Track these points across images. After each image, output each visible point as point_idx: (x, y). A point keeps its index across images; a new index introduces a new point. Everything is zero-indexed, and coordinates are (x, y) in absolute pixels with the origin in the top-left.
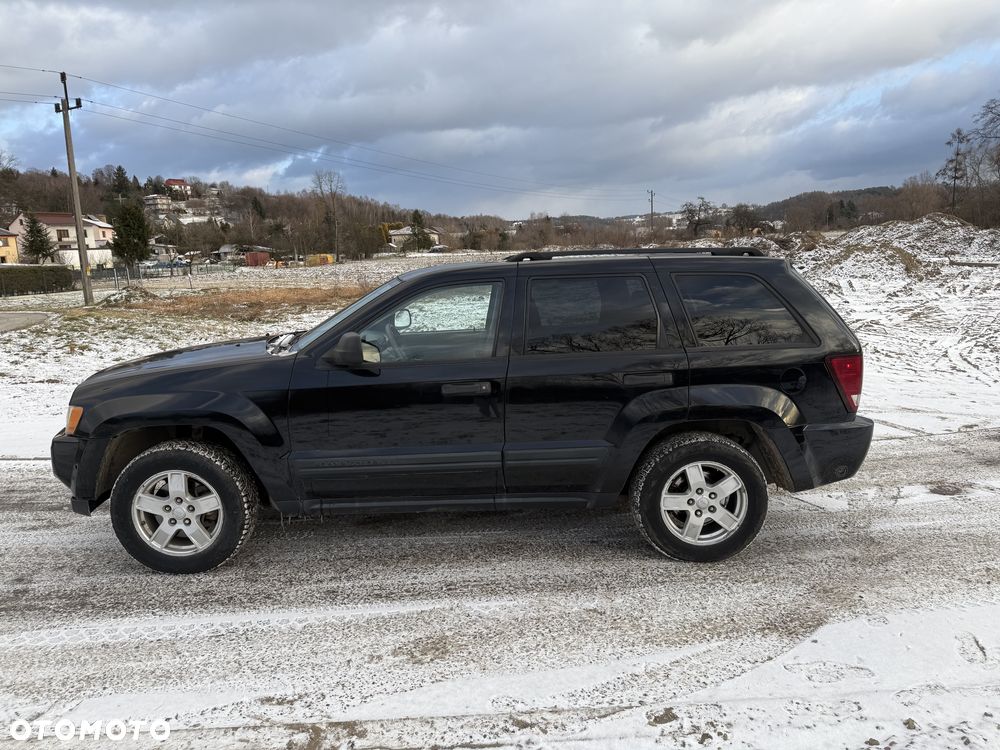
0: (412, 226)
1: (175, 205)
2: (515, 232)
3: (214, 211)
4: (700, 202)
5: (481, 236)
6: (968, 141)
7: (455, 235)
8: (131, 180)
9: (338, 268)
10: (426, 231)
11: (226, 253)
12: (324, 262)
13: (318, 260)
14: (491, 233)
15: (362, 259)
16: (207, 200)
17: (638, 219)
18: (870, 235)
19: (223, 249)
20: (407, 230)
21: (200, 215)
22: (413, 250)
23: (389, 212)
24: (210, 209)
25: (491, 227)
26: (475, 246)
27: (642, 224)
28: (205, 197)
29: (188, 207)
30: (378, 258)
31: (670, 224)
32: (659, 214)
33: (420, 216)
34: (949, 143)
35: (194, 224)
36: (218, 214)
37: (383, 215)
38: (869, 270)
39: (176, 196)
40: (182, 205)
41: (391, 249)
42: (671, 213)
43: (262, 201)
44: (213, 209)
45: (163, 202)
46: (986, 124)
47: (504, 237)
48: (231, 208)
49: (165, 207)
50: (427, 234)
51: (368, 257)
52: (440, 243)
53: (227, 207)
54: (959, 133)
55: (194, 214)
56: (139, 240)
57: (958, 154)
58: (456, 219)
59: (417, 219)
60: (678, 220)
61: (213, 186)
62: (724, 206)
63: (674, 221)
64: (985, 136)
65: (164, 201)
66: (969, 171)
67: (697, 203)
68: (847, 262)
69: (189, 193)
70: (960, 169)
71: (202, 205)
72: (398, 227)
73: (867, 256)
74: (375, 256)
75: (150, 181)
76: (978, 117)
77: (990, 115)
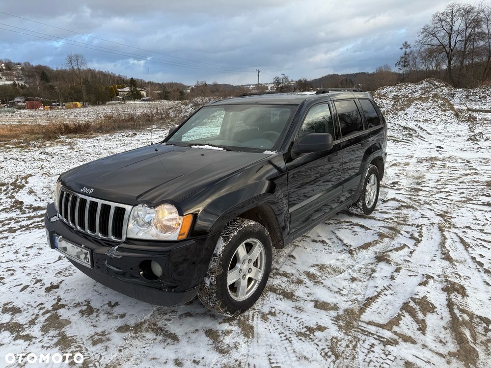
0: (131, 86)
2: (189, 91)
4: (283, 76)
5: (170, 92)
6: (410, 47)
7: (156, 92)
9: (82, 110)
10: (138, 89)
11: (18, 102)
12: (76, 107)
13: (72, 106)
14: (174, 91)
15: (99, 105)
16: (14, 73)
17: (252, 86)
18: (392, 91)
19: (17, 99)
20: (127, 89)
21: (10, 80)
22: (130, 100)
23: (121, 80)
24: (16, 77)
25: (175, 88)
26: (166, 98)
27: (254, 89)
28: (14, 70)
29: (3, 75)
30: (109, 104)
31: (267, 89)
32: (262, 84)
33: (135, 81)
34: (401, 48)
35: (5, 85)
36: (21, 80)
37: (118, 81)
38: (428, 116)
41: (119, 99)
42: (267, 84)
43: (47, 73)
44: (18, 77)
46: (423, 38)
47: (182, 93)
48: (29, 76)
50: (139, 91)
51: (103, 103)
52: (147, 96)
53: (27, 76)
54: (406, 43)
55: (7, 79)
57: (405, 54)
58: (159, 84)
59: (133, 83)
60: (271, 87)
61: (19, 64)
62: (292, 81)
63: (269, 88)
64: (423, 44)
66: (411, 63)
67: (281, 77)
68: (409, 109)
69: (4, 67)
70: (406, 62)
71: (11, 74)
72: (123, 87)
73: (424, 104)
74: (108, 103)
76: (419, 34)
77: (425, 33)
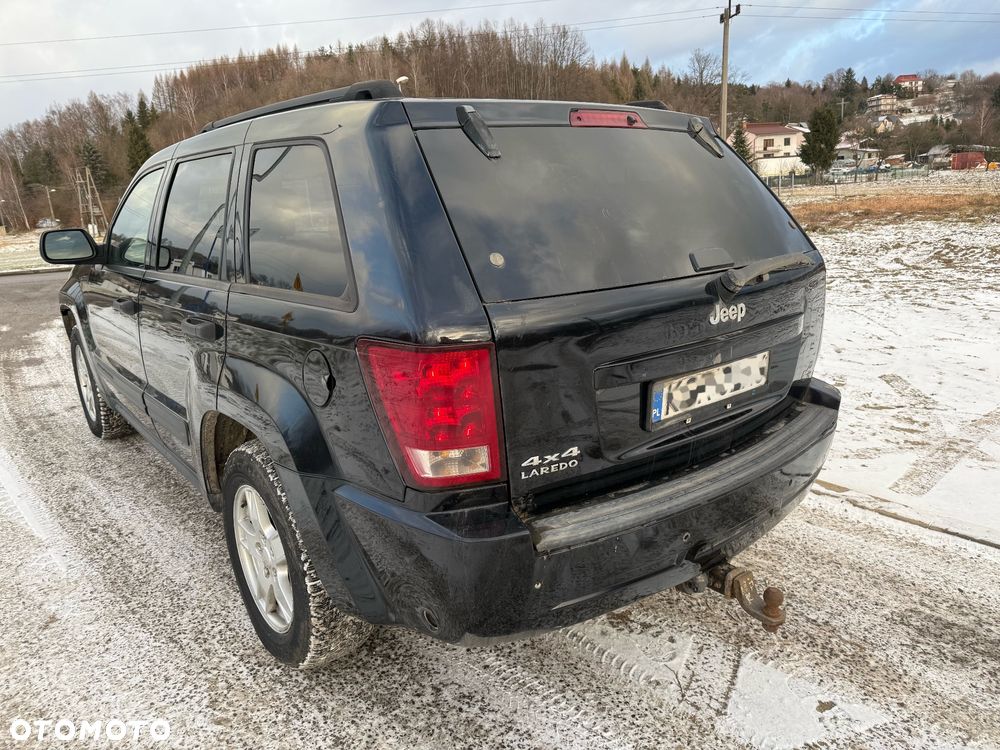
1: (900, 104)
3: (944, 106)
8: (860, 82)
11: (935, 156)
16: (938, 97)
19: (933, 151)
21: (927, 113)
24: (940, 106)
28: (937, 92)
29: (914, 105)
35: (916, 124)
36: (949, 110)
39: (903, 94)
40: (908, 103)
45: (887, 102)
48: (966, 101)
49: (888, 107)
53: (962, 102)
55: (920, 112)
56: (826, 145)
61: (952, 77)
65: (889, 101)
69: (920, 89)
71: (931, 101)
75: (878, 80)
